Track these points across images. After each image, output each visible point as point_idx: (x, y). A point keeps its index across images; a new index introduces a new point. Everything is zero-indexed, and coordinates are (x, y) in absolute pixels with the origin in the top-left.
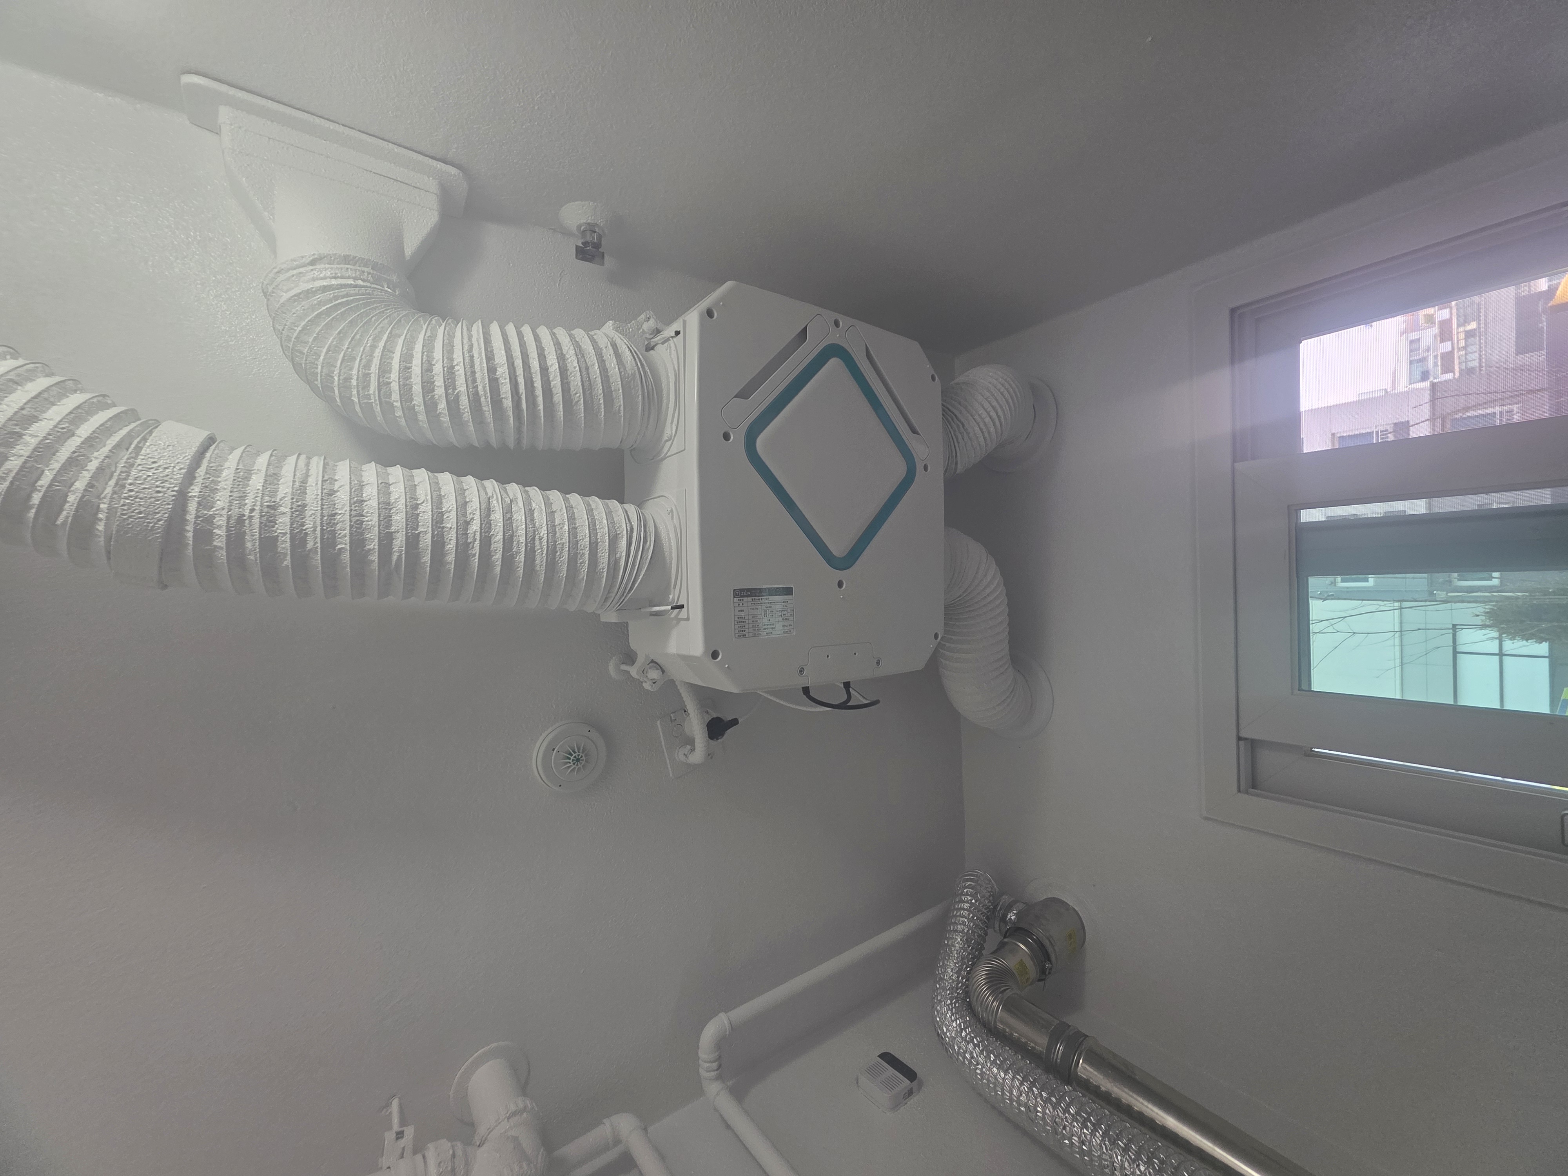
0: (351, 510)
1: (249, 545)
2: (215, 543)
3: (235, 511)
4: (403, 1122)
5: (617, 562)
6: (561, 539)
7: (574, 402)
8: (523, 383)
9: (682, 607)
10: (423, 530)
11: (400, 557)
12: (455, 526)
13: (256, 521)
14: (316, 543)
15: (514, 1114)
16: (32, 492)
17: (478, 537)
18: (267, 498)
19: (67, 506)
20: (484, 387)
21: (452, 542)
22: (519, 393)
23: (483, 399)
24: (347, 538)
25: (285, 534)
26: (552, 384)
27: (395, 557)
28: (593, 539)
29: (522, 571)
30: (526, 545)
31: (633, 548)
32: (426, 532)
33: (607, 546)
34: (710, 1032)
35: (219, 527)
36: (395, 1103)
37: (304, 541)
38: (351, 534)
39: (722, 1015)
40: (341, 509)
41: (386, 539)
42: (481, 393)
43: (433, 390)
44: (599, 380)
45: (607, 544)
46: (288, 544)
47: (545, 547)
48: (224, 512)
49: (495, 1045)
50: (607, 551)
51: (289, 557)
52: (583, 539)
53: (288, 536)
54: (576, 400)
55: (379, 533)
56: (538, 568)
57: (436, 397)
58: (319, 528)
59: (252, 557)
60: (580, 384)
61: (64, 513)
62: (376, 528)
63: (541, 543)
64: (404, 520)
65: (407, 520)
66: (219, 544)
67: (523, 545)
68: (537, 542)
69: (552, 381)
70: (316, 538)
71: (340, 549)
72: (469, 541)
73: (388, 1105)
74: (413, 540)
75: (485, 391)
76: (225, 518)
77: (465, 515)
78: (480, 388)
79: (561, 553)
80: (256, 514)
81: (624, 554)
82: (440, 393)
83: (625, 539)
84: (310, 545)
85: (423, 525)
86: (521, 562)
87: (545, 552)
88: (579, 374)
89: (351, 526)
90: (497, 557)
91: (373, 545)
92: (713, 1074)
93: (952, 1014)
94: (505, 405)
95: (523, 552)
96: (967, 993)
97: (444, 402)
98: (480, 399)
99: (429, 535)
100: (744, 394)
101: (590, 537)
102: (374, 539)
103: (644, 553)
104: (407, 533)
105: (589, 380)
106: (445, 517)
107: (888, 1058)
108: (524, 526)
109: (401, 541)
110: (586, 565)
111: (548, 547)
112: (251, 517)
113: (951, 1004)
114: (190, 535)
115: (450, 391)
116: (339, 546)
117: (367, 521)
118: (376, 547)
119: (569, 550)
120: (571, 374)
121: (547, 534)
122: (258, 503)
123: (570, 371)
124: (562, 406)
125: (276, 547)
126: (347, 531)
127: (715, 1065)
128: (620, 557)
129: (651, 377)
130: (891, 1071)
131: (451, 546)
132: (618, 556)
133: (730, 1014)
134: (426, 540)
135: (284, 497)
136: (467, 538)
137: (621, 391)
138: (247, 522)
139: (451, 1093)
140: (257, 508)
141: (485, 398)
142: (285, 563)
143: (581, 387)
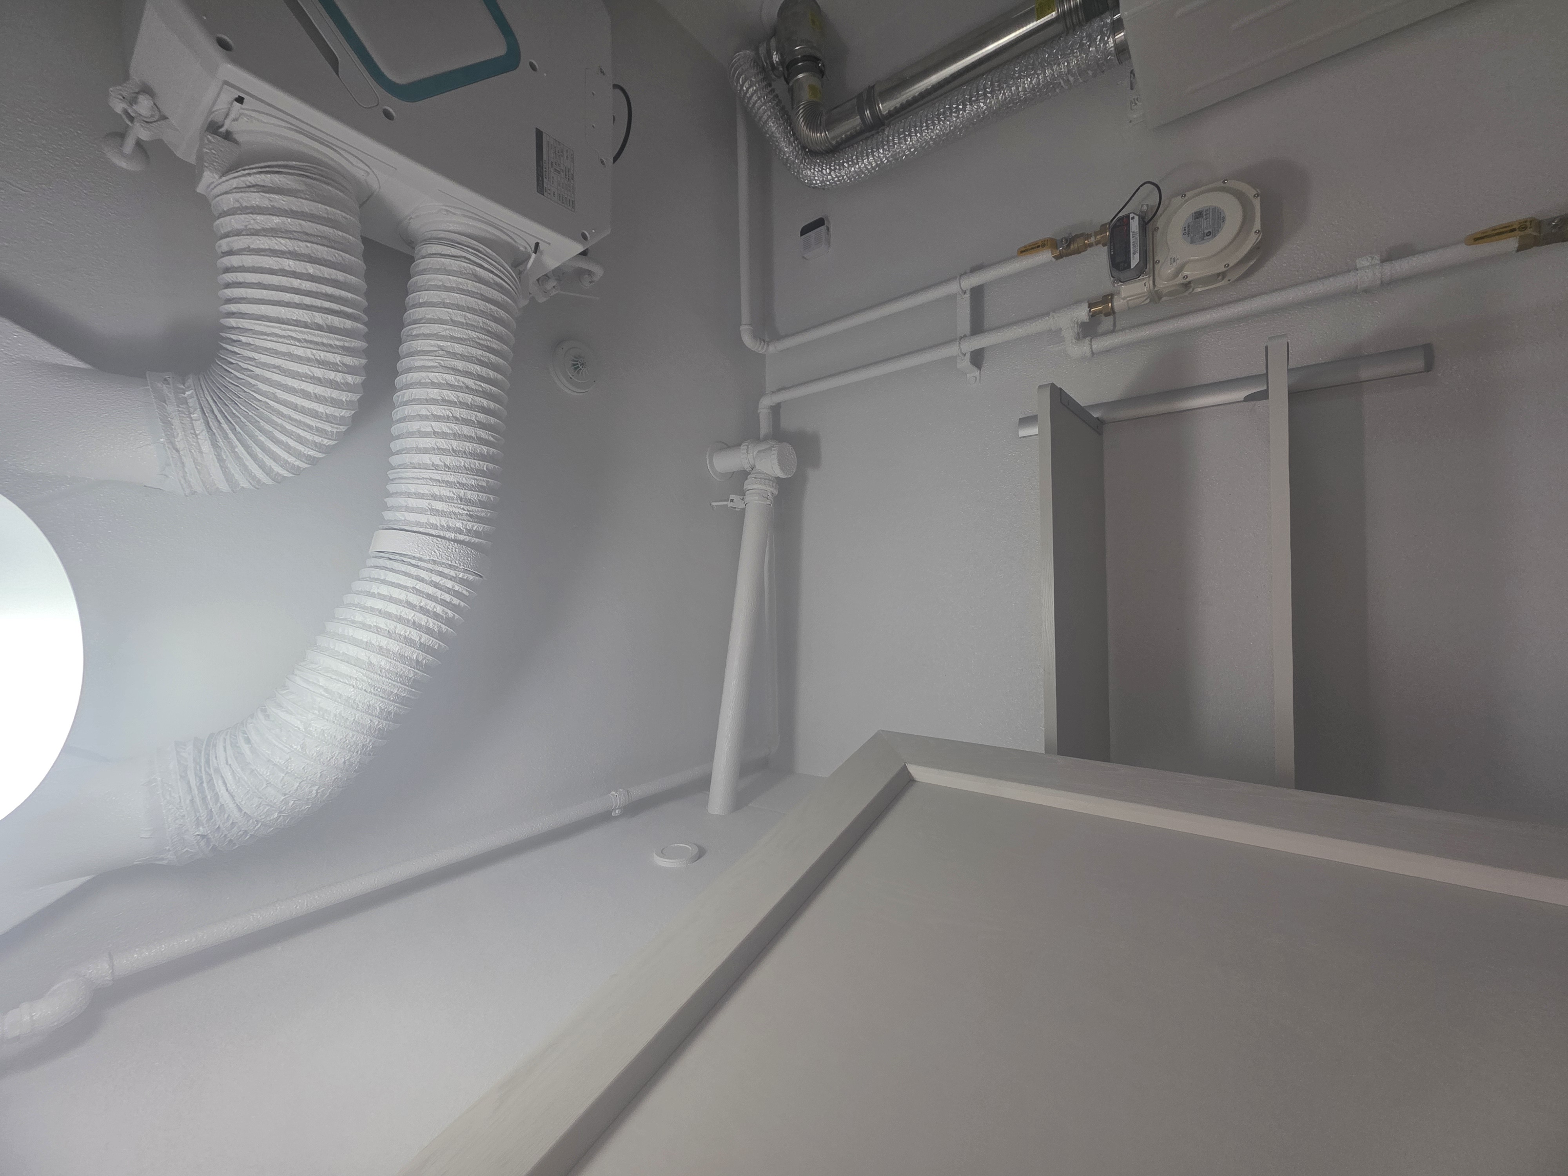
0: (462, 457)
1: (483, 514)
2: (481, 530)
3: (465, 517)
4: (727, 500)
5: (497, 284)
6: (479, 322)
7: (343, 262)
8: (332, 304)
9: (537, 244)
10: (474, 418)
11: (493, 436)
12: (471, 396)
13: (471, 508)
14: (484, 481)
15: (747, 451)
16: (452, 604)
17: (479, 383)
18: (455, 501)
19: (460, 590)
20: (337, 340)
21: (482, 401)
22: (337, 311)
23: (346, 344)
24: (481, 463)
25: (478, 495)
26: (326, 276)
27: (492, 439)
28: (478, 296)
29: (501, 360)
30: (485, 351)
31: (486, 266)
32: (476, 416)
33: (485, 287)
34: (747, 339)
35: (473, 526)
36: (714, 504)
37: (482, 486)
38: (479, 460)
39: (742, 328)
40: (461, 463)
41: (481, 441)
42: (341, 344)
43: (337, 382)
44: (319, 227)
45: (483, 286)
46: (484, 494)
47: (486, 337)
48: (465, 523)
49: (707, 457)
50: (489, 289)
51: (490, 496)
52: (478, 305)
53: (479, 494)
54: (341, 259)
55: (478, 444)
56: (499, 348)
57: (342, 381)
58: (475, 477)
59: (489, 514)
60: (326, 249)
61: (464, 592)
62: (475, 445)
63: (482, 339)
64: (468, 427)
65: (468, 426)
66: (482, 528)
67: (484, 353)
68: (481, 342)
69: (323, 275)
70: (481, 480)
71: (486, 469)
72: (481, 390)
73: (713, 506)
74: (482, 425)
75: (341, 340)
76: (469, 523)
77: (461, 387)
78: (337, 343)
79: (490, 327)
80: (465, 508)
81: (491, 275)
82: (341, 377)
83: (478, 269)
84: (484, 484)
85: (470, 416)
86: (495, 359)
87: (490, 339)
88: (315, 246)
89: (474, 459)
90: (491, 374)
91: (485, 449)
92: (765, 346)
93: (810, 170)
94: (350, 327)
95: (490, 355)
96: (804, 148)
97: (347, 376)
98: (346, 347)
99: (478, 414)
100: (334, 62)
101: (477, 298)
102: (482, 448)
103: (490, 257)
104: (478, 428)
105: (318, 236)
106: (462, 401)
107: (805, 230)
108: (469, 347)
109: (483, 432)
110: (499, 310)
111: (486, 335)
112: (468, 511)
113: (804, 164)
114: (477, 540)
115: (340, 368)
116: (485, 469)
117: (469, 449)
118: (487, 448)
119: (489, 320)
120: (314, 253)
121: (476, 332)
122: (459, 506)
123: (310, 252)
124: (348, 275)
125: (484, 501)
126: (477, 462)
127: (763, 343)
128: (493, 279)
129: (305, 164)
130: (812, 234)
131: (485, 402)
132: (491, 281)
133: (743, 323)
134: (481, 416)
135: (453, 492)
136: (479, 391)
137: (328, 208)
138: (471, 513)
139: (718, 480)
140: (462, 506)
141: (347, 342)
142: (492, 499)
143: (330, 249)
